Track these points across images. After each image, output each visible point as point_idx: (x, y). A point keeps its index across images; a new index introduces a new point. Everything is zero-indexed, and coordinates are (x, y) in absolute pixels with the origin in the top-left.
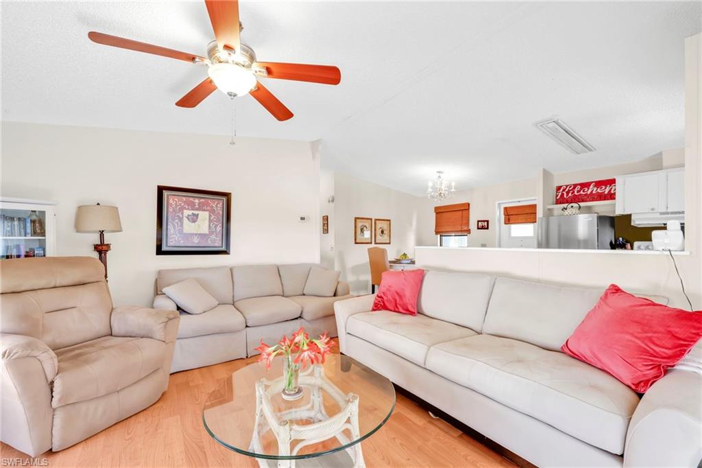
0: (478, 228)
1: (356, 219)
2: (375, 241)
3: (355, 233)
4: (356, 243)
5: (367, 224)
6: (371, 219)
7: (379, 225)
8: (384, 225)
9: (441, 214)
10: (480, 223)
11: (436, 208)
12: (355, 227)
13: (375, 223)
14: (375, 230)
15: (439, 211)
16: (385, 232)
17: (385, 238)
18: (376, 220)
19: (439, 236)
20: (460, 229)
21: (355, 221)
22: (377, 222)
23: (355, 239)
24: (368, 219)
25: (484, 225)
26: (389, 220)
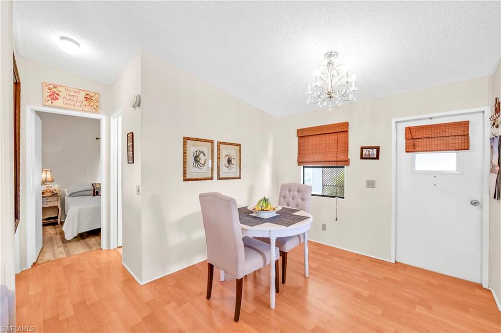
0: (362, 158)
1: (186, 140)
2: (218, 175)
3: (185, 163)
4: (186, 180)
5: (205, 148)
6: (212, 142)
7: (225, 151)
8: (232, 152)
9: (306, 138)
10: (365, 151)
11: (299, 131)
12: (185, 153)
13: (219, 149)
14: (219, 158)
15: (303, 135)
16: (233, 161)
17: (233, 171)
18: (220, 143)
19: (302, 167)
20: (335, 159)
21: (185, 143)
22: (222, 146)
23: (185, 173)
24: (206, 141)
25: (371, 153)
26: (239, 145)
